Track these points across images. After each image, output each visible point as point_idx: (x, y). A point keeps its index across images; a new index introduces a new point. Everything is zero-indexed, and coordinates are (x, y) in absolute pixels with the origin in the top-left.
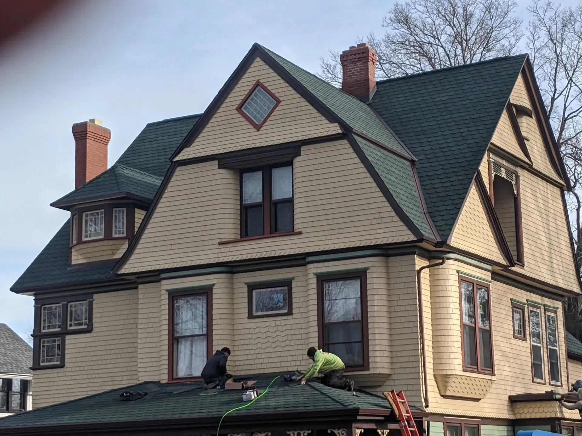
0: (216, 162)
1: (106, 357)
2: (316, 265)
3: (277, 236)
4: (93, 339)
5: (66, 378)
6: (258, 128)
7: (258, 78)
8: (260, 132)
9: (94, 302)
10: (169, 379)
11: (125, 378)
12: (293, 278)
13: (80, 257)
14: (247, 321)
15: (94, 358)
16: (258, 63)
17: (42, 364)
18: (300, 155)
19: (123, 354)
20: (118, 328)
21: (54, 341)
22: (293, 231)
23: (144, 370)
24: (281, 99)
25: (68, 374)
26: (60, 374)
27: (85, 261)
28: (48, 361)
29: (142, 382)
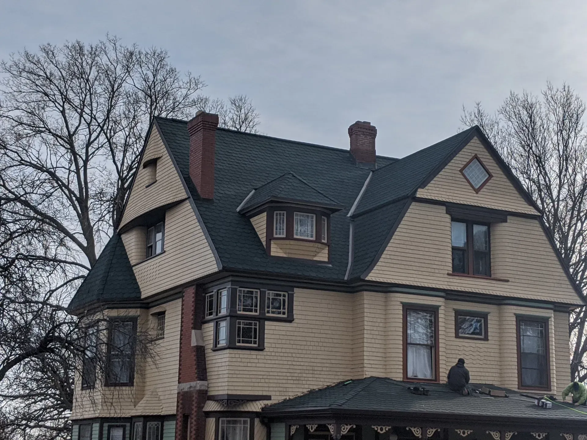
0: (444, 208)
1: (306, 348)
2: (515, 307)
3: (478, 278)
4: (294, 329)
5: (265, 361)
6: (477, 191)
7: (476, 152)
8: (478, 195)
9: (295, 295)
10: (403, 378)
11: (324, 369)
12: (489, 313)
13: (279, 250)
14: (454, 339)
15: (294, 347)
16: (475, 141)
17: (238, 344)
18: (506, 222)
19: (322, 348)
20: (318, 323)
21: (250, 324)
22: (490, 276)
23: (370, 366)
24: (493, 174)
25: (267, 357)
26: (259, 357)
27: (285, 256)
28: (243, 342)
29: (369, 376)
